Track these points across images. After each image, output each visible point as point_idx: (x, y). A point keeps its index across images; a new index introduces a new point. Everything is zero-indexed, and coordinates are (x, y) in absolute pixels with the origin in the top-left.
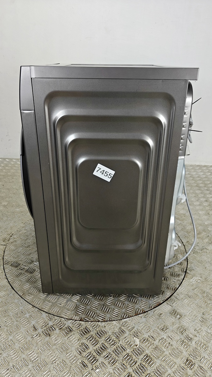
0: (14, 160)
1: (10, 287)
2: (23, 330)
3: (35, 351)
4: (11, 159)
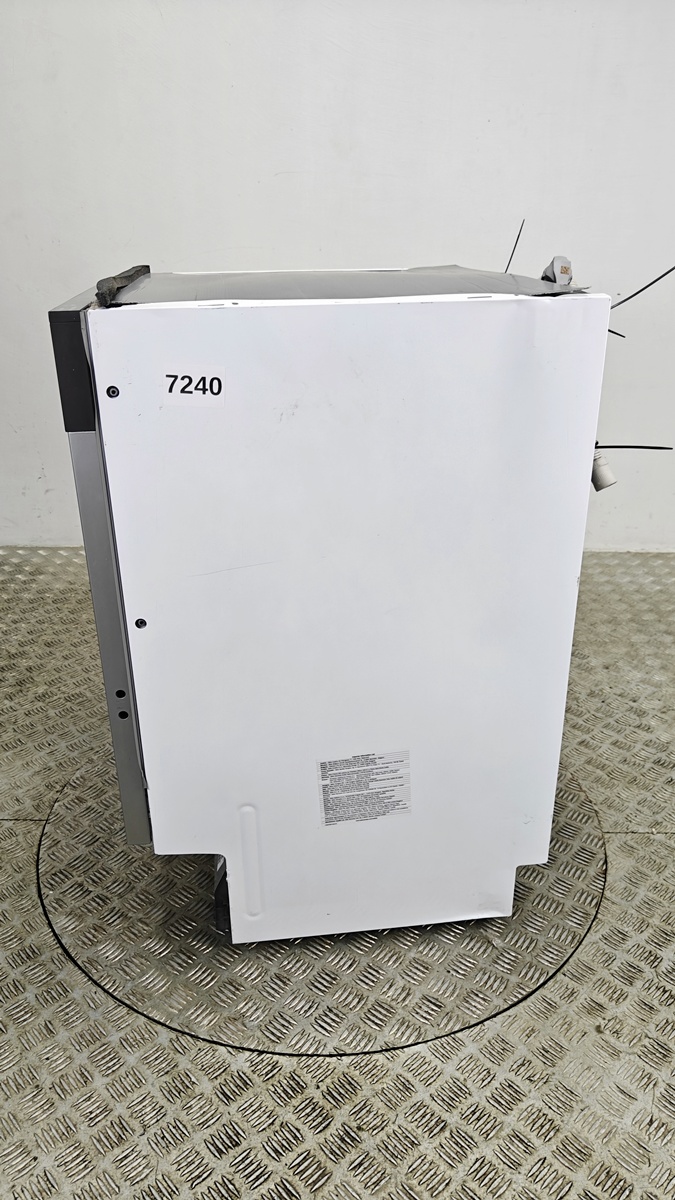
3: (138, 1149)
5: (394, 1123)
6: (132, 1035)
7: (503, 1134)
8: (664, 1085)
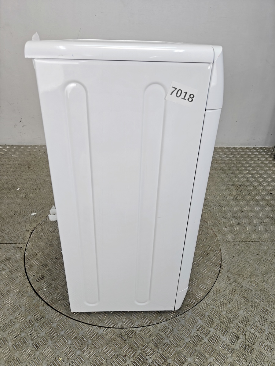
5: (157, 352)
6: (61, 324)
7: (196, 354)
8: (249, 332)
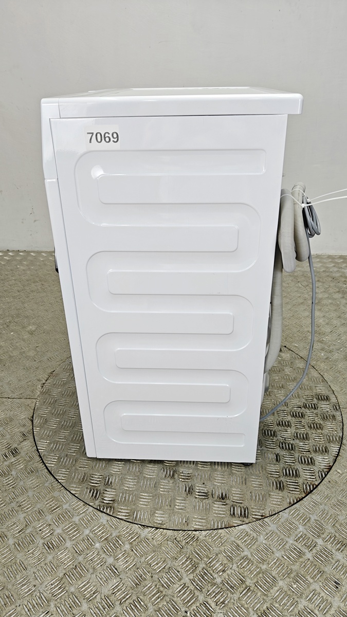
0: (43, 254)
1: (46, 470)
2: (69, 544)
3: (91, 581)
4: (39, 253)
5: (231, 569)
6: (86, 517)
